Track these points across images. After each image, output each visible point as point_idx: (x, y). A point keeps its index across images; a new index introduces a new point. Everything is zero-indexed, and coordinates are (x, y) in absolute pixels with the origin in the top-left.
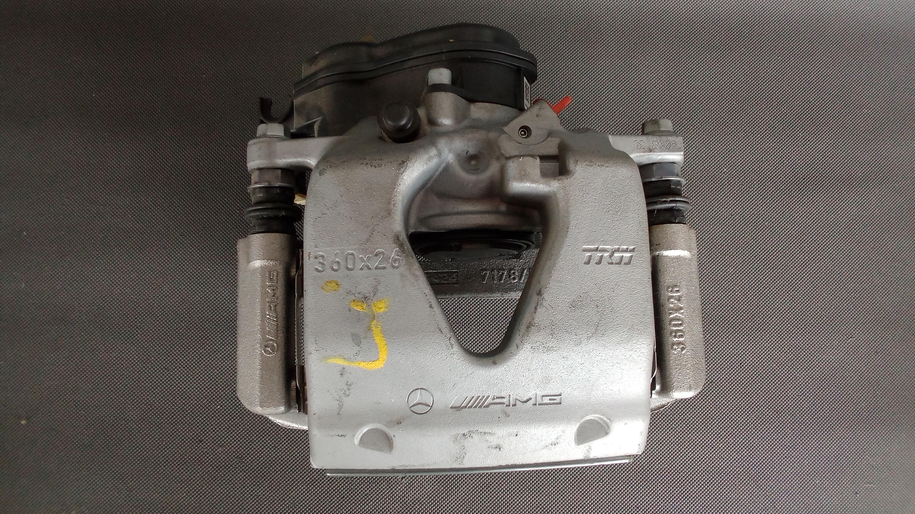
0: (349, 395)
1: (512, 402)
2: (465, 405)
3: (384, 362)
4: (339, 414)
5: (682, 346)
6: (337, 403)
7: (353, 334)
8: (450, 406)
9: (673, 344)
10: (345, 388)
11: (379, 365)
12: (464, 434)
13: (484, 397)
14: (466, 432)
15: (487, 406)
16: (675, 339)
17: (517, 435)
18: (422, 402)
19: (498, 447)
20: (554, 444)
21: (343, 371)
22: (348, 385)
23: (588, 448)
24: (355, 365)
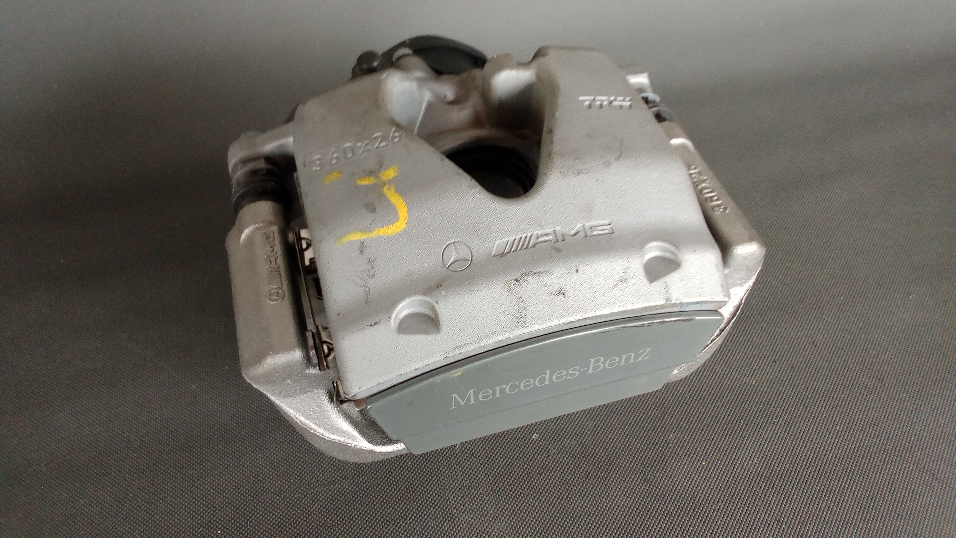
0: (374, 275)
1: (560, 238)
2: (509, 251)
3: (406, 221)
4: (367, 302)
5: (723, 207)
6: (363, 289)
7: (365, 205)
8: (493, 254)
9: (713, 208)
10: (368, 267)
11: (400, 226)
12: (517, 279)
13: (526, 237)
14: (518, 276)
15: (534, 246)
16: (715, 203)
17: (577, 271)
18: (459, 258)
19: (561, 292)
20: (624, 280)
21: (362, 247)
22: (371, 262)
23: (665, 285)
24: (374, 234)
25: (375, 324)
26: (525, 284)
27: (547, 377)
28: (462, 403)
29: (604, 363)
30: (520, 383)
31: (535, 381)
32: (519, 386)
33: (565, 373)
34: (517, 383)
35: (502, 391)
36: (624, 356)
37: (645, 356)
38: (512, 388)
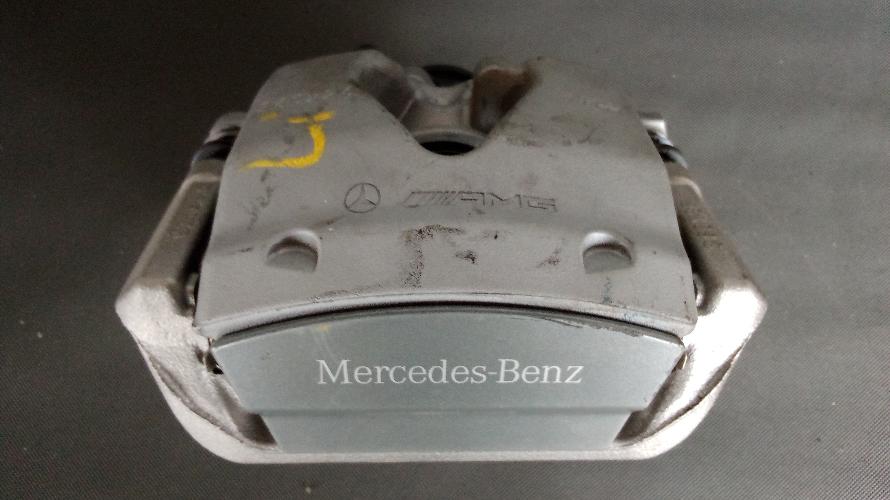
0: (267, 204)
4: (249, 229)
6: (250, 216)
7: (285, 138)
9: (705, 242)
10: (265, 195)
12: (420, 230)
14: (422, 227)
15: (455, 204)
16: (707, 237)
17: (496, 237)
19: (471, 257)
20: (553, 262)
21: (265, 175)
22: (269, 191)
23: (607, 281)
24: (281, 165)
25: (247, 250)
26: (428, 238)
27: (444, 370)
28: (334, 379)
29: (520, 371)
30: (408, 369)
31: (427, 372)
32: (406, 375)
33: (467, 372)
34: (404, 368)
35: (385, 374)
36: (547, 369)
37: (576, 378)
38: (398, 374)
